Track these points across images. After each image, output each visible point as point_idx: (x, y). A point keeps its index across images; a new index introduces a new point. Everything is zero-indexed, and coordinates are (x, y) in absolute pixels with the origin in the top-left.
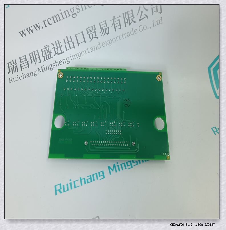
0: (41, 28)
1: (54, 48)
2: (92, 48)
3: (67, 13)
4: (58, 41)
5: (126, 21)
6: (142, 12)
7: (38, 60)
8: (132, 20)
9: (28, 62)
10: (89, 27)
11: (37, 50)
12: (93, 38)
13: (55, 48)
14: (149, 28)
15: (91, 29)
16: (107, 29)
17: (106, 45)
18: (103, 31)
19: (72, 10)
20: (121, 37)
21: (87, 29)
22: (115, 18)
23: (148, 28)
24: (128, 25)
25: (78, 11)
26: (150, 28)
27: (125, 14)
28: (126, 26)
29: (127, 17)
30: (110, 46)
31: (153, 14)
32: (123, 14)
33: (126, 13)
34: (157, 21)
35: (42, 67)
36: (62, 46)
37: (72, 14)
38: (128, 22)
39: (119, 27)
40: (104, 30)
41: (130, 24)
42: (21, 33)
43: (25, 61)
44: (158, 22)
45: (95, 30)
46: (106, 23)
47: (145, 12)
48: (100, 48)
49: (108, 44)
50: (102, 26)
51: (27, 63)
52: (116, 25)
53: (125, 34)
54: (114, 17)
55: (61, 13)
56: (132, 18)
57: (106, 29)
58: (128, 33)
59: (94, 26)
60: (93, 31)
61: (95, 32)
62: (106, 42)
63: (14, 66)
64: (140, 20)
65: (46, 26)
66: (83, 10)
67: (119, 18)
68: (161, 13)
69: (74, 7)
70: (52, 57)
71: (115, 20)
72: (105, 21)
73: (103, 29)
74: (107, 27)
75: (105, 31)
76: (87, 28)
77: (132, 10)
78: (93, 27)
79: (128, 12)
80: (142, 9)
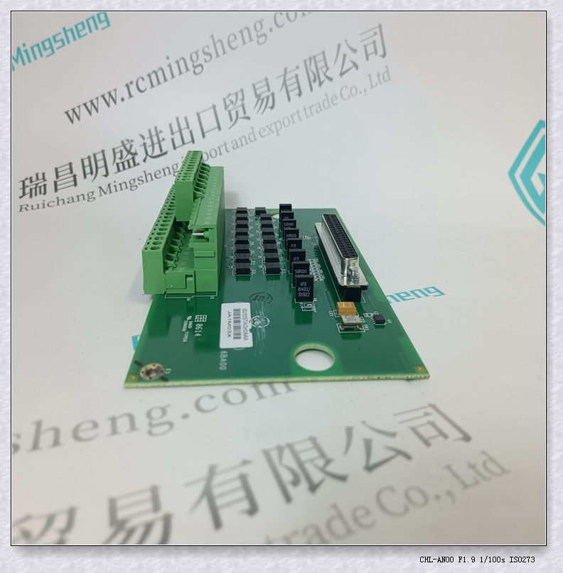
0: (119, 100)
1: (145, 144)
2: (234, 142)
3: (182, 63)
4: (156, 128)
5: (312, 78)
6: (345, 56)
7: (102, 171)
8: (325, 74)
9: (75, 176)
10: (229, 95)
11: (103, 152)
12: (239, 120)
13: (147, 146)
14: (363, 92)
15: (233, 98)
16: (271, 98)
17: (269, 134)
18: (260, 102)
19: (194, 57)
20: (302, 114)
21: (224, 100)
22: (288, 70)
23: (360, 92)
24: (315, 85)
25: (208, 58)
26: (365, 90)
27: (308, 62)
28: (312, 89)
29: (313, 68)
30: (278, 135)
31: (367, 59)
32: (305, 61)
33: (310, 59)
34: (378, 75)
35: (109, 185)
36: (164, 139)
37: (193, 66)
38: (316, 79)
39: (297, 91)
40: (263, 100)
41: (320, 84)
42: (71, 113)
43: (70, 175)
44: (381, 77)
45: (243, 99)
46: (268, 85)
47: (350, 55)
48: (255, 139)
49: (273, 132)
50: (258, 92)
51: (72, 179)
52: (289, 88)
53: (310, 108)
54: (286, 69)
55: (170, 66)
56: (324, 69)
57: (268, 97)
58: (318, 105)
59: (242, 91)
60: (239, 103)
61: (243, 105)
62: (267, 127)
63: (37, 184)
64: (342, 74)
65: (130, 96)
66: (218, 55)
67: (297, 72)
68: (384, 56)
69: (198, 51)
70: (138, 164)
71: (288, 76)
72: (266, 79)
73: (262, 97)
74: (270, 93)
75: (266, 101)
76: (225, 97)
77: (323, 53)
78: (240, 95)
79: (314, 57)
80: (344, 49)
